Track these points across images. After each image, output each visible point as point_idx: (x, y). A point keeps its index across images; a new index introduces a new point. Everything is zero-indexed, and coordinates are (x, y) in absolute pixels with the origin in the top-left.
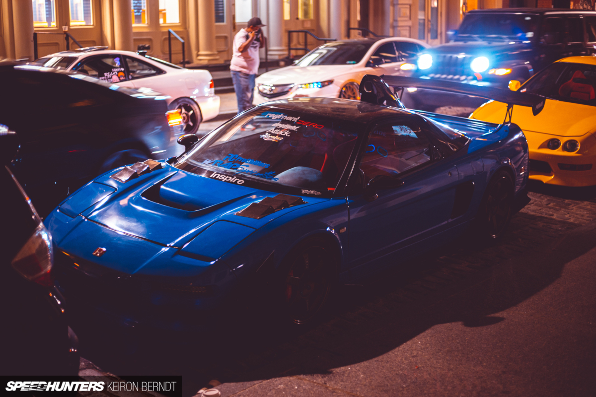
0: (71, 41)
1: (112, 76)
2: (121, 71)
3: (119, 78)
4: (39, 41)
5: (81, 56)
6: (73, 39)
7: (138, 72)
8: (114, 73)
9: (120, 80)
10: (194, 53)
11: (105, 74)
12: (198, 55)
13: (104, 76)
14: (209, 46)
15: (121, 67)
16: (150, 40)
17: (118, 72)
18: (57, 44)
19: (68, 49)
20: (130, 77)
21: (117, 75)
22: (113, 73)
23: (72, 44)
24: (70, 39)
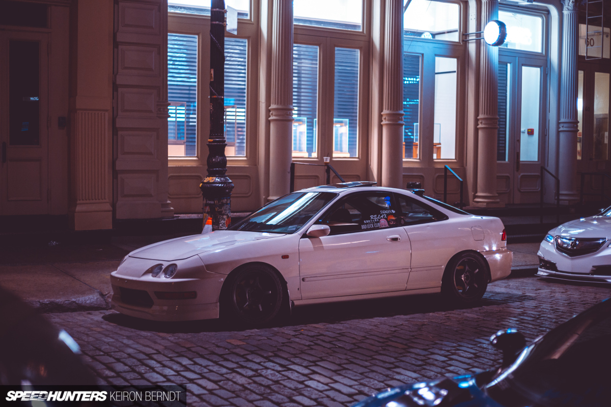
0: (332, 174)
1: (379, 219)
2: (392, 214)
3: (388, 222)
4: (297, 173)
5: (342, 192)
6: (334, 172)
7: (410, 214)
8: (382, 217)
9: (389, 224)
10: (471, 194)
11: (372, 217)
12: (475, 197)
13: (369, 219)
14: (488, 187)
15: (391, 208)
16: (421, 177)
17: (388, 215)
18: (316, 177)
19: (328, 183)
20: (402, 222)
21: (386, 219)
22: (381, 215)
23: (334, 177)
24: (331, 172)
